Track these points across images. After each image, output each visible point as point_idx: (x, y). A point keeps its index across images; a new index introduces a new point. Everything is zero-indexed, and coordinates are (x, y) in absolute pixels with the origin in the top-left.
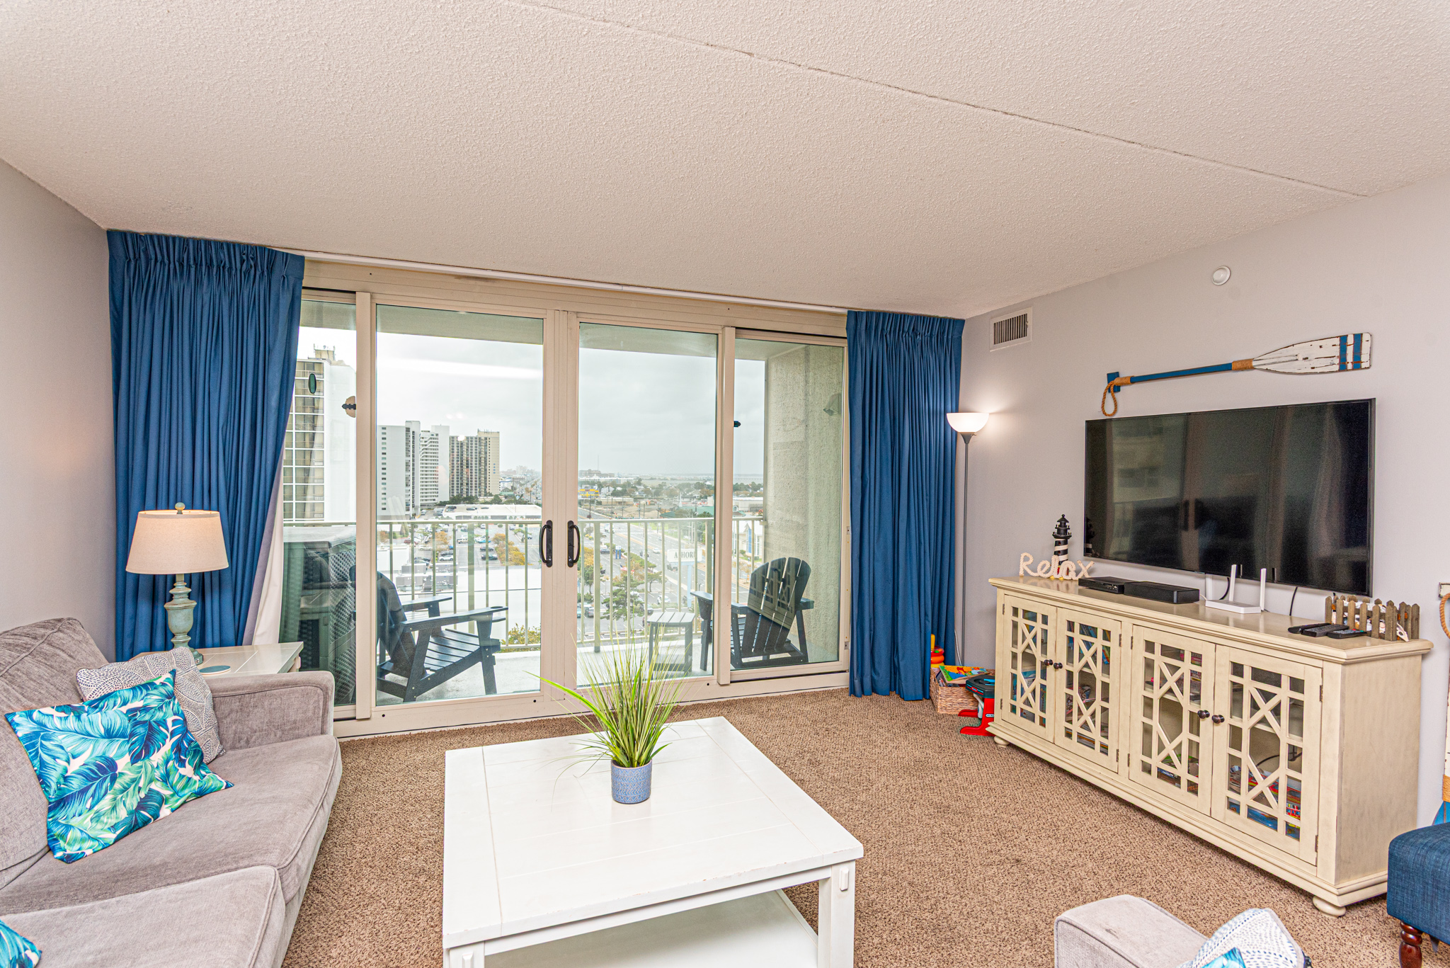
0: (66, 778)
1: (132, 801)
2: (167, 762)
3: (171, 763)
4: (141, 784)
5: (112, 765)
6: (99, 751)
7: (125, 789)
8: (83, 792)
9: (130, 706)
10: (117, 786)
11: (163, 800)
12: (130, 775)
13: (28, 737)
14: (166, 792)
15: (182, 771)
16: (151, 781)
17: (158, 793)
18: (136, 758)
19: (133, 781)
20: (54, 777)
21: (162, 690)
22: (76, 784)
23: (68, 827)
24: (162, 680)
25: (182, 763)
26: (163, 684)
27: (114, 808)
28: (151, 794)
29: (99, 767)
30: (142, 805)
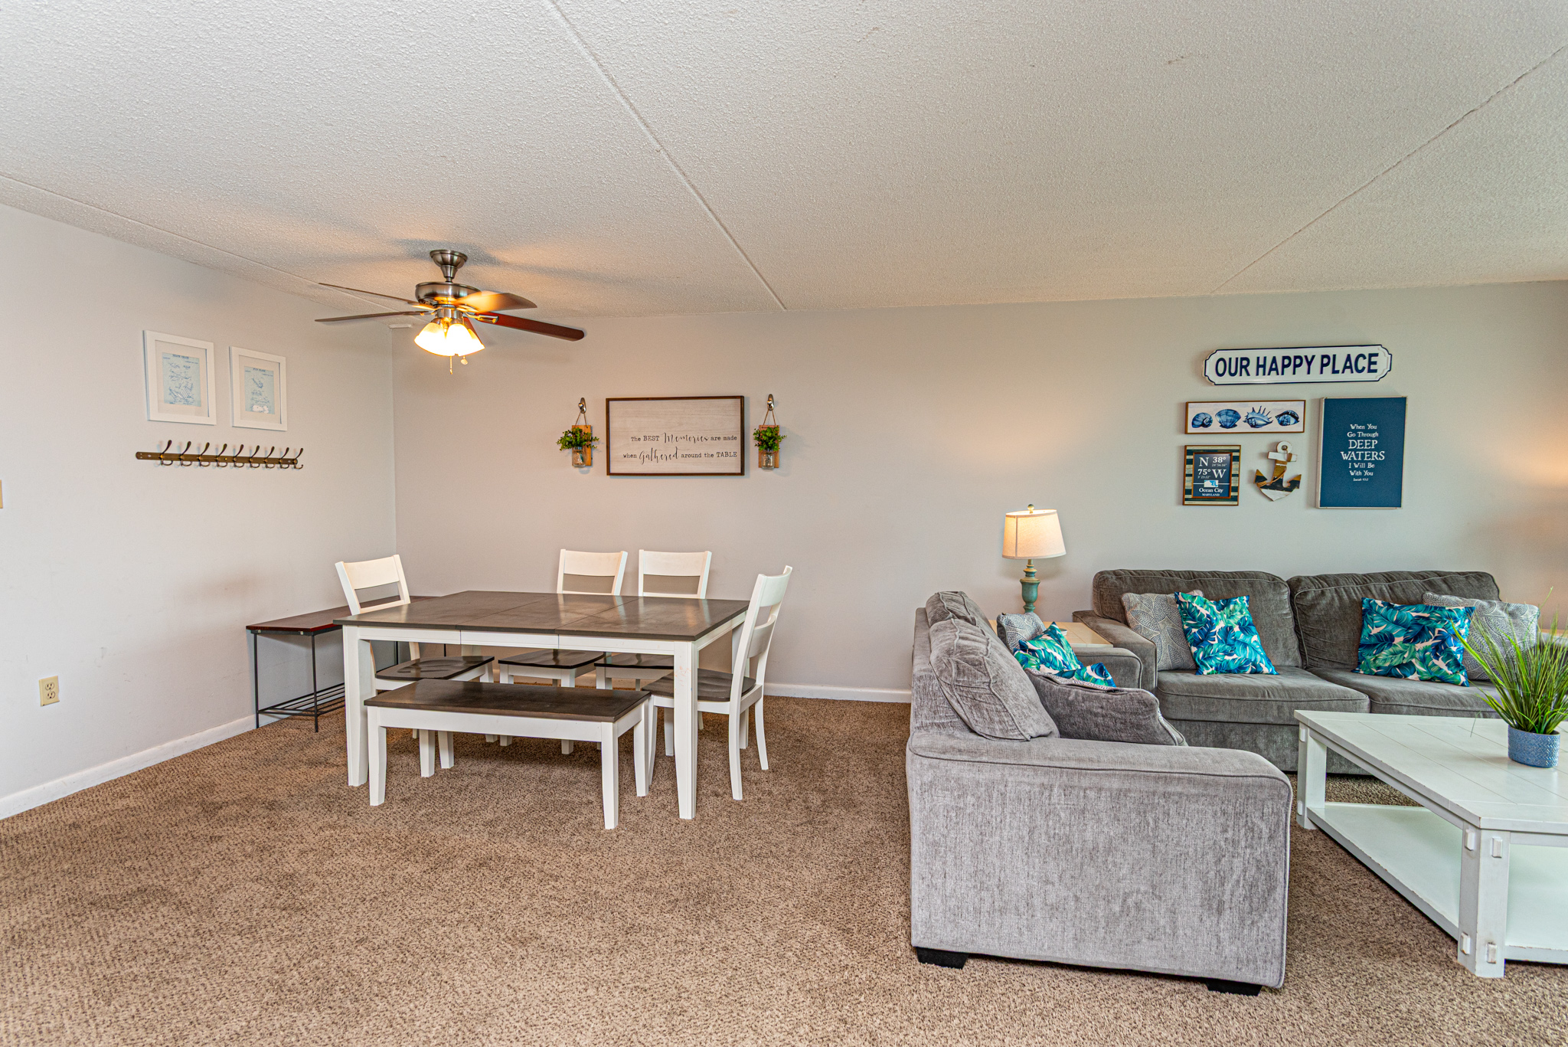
0: (1370, 636)
1: (1396, 661)
2: (1426, 651)
3: (1428, 653)
4: (1406, 656)
5: (1392, 639)
6: (1390, 628)
7: (1395, 654)
8: (1375, 645)
9: (1420, 614)
10: (1391, 650)
11: (1414, 671)
12: (1400, 648)
13: (1365, 610)
14: (1418, 667)
15: (1435, 661)
16: (1412, 657)
17: (1413, 665)
18: (1406, 641)
19: (1401, 652)
20: (1365, 633)
21: (1446, 613)
22: (1373, 640)
23: (1364, 659)
24: (1452, 608)
25: (1437, 658)
26: (1450, 610)
27: (1385, 660)
28: (1410, 665)
29: (1385, 637)
30: (1400, 666)
